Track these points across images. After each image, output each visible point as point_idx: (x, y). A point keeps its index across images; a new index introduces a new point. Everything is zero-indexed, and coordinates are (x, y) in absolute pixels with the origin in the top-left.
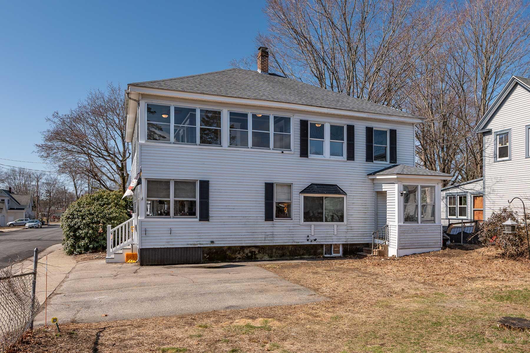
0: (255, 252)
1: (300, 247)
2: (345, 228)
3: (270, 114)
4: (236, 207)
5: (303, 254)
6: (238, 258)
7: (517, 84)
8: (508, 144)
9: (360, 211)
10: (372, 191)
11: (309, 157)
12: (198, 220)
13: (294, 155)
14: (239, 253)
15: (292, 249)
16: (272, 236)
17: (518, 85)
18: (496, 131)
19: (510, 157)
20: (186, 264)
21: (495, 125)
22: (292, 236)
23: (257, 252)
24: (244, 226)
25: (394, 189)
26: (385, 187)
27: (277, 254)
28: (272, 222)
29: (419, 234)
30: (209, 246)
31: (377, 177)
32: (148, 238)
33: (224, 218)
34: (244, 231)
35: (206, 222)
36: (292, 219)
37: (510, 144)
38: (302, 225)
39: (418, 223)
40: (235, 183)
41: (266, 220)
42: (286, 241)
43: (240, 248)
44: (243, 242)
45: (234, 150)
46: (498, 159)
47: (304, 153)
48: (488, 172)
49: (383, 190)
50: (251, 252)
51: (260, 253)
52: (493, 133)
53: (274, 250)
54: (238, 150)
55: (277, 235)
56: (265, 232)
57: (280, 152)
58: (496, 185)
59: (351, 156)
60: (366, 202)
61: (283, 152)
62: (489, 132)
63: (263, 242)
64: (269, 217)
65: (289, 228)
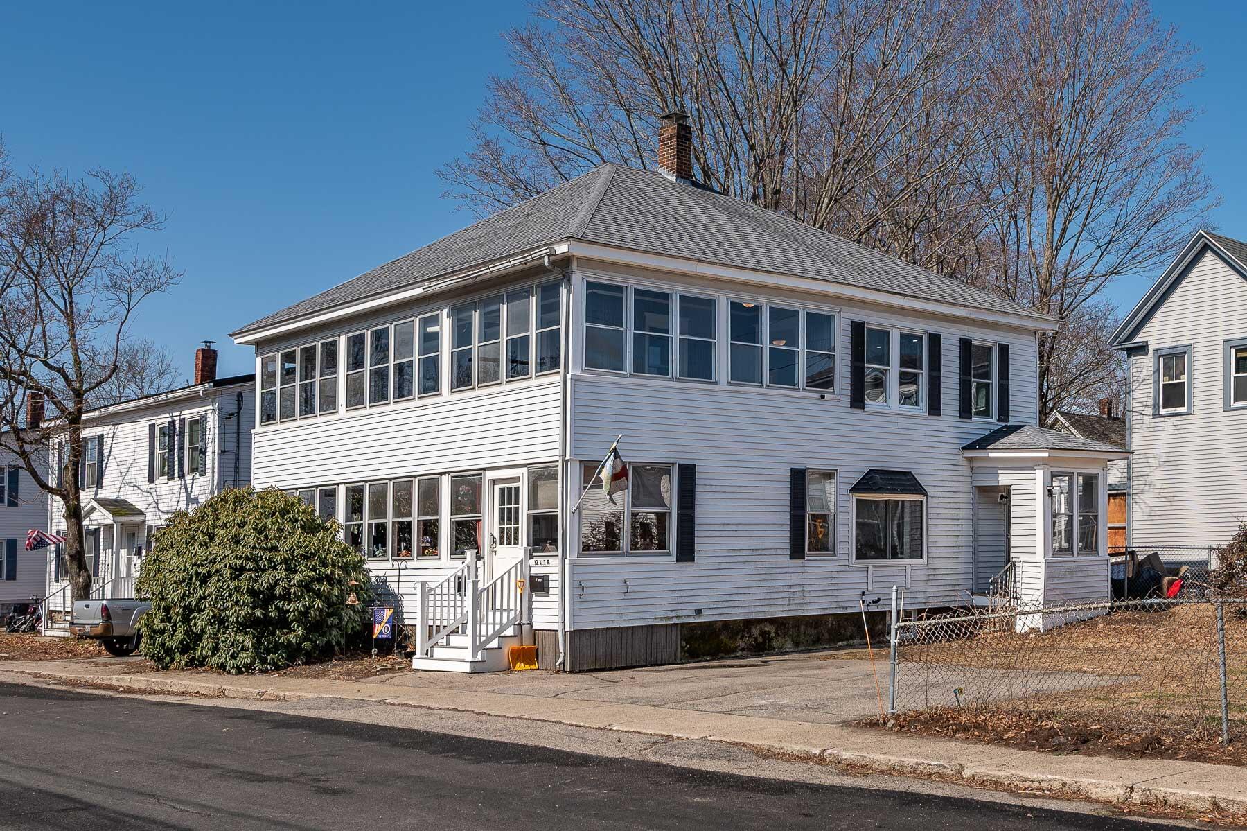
0: (769, 633)
1: (847, 619)
2: (924, 572)
3: (799, 307)
4: (740, 528)
5: (851, 637)
6: (740, 648)
7: (1206, 247)
8: (1184, 379)
9: (950, 533)
10: (970, 485)
11: (866, 409)
12: (673, 558)
13: (839, 404)
14: (742, 638)
15: (832, 625)
16: (800, 594)
17: (1209, 251)
18: (1157, 347)
19: (1190, 407)
20: (652, 666)
21: (1157, 334)
22: (835, 593)
23: (773, 635)
24: (754, 572)
25: (1033, 482)
26: (1005, 477)
27: (808, 638)
28: (802, 561)
29: (1075, 580)
30: (692, 620)
31: (991, 455)
32: (584, 605)
33: (719, 553)
34: (755, 584)
35: (689, 564)
36: (834, 555)
37: (1190, 379)
38: (853, 567)
39: (1073, 554)
40: (739, 471)
41: (792, 557)
42: (825, 606)
43: (744, 625)
44: (752, 610)
45: (740, 392)
46: (1163, 411)
47: (857, 401)
48: (1137, 439)
49: (1001, 483)
50: (763, 634)
51: (779, 635)
52: (1151, 351)
53: (802, 628)
54: (745, 392)
55: (810, 591)
56: (790, 586)
57: (817, 395)
58: (1156, 473)
59: (935, 408)
60: (958, 511)
61: (823, 397)
62: (1142, 349)
63: (786, 608)
64: (797, 551)
65: (828, 575)
